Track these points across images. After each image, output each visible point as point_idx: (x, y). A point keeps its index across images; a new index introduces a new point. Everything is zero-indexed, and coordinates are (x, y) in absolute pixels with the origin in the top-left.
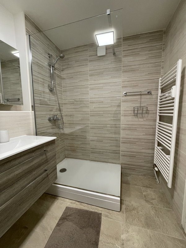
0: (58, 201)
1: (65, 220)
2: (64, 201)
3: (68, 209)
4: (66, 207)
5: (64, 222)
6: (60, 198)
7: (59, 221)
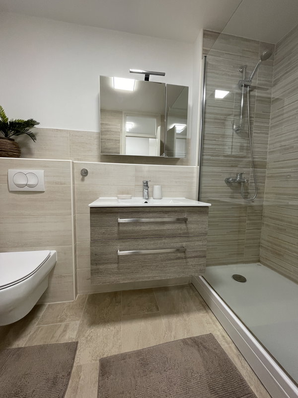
0: (206, 314)
1: (196, 347)
2: (214, 324)
3: (211, 337)
4: (211, 334)
5: (192, 346)
6: (211, 314)
7: (188, 339)
